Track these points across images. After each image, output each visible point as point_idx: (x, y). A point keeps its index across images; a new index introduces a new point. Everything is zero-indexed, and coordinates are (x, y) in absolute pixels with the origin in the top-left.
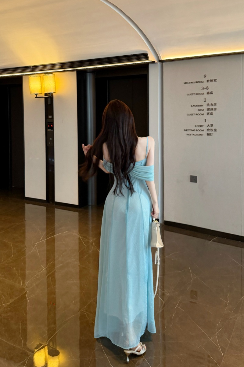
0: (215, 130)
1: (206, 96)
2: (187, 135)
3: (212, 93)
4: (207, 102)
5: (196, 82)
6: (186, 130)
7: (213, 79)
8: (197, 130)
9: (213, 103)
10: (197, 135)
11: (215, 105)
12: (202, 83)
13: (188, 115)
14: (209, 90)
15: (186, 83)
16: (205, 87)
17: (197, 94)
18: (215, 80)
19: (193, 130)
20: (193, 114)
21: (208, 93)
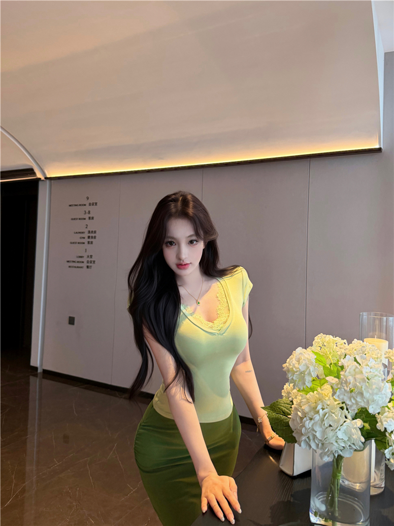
0: (94, 262)
1: (87, 221)
2: (70, 267)
3: (93, 218)
4: (88, 229)
5: (80, 205)
6: (68, 262)
7: (95, 202)
8: (78, 262)
9: (94, 230)
10: (78, 267)
11: (95, 232)
12: (85, 206)
13: (71, 243)
14: (91, 215)
15: (70, 206)
16: (87, 212)
17: (80, 219)
18: (96, 203)
19: (74, 262)
20: (76, 243)
21: (89, 218)
